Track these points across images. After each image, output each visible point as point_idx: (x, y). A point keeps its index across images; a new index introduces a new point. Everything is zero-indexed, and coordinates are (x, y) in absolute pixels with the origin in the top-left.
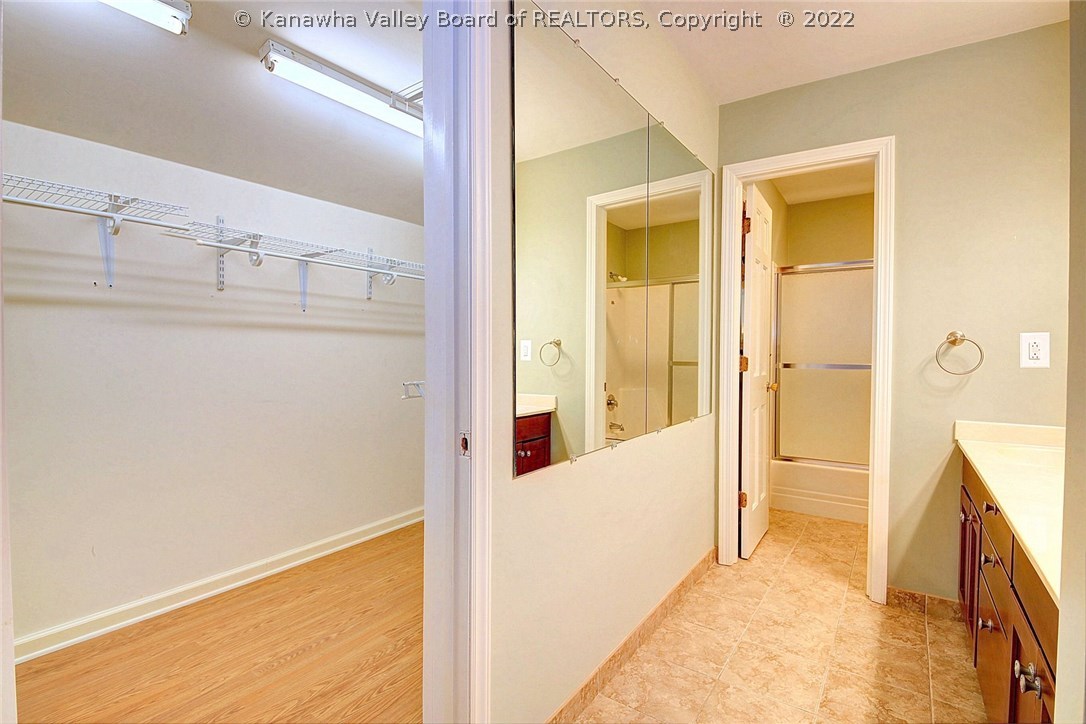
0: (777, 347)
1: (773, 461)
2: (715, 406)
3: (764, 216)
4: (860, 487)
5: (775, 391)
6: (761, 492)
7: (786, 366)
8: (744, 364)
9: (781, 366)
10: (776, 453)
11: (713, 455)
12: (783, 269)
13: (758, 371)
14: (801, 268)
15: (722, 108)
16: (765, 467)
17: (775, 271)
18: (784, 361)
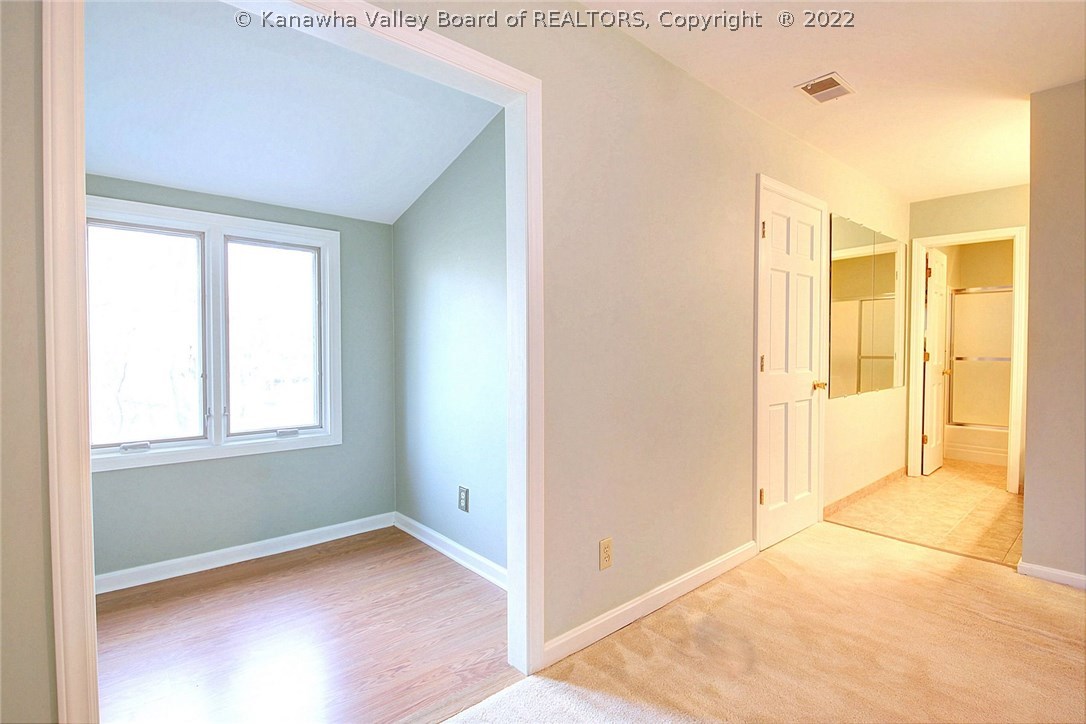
0: (951, 345)
1: (947, 426)
2: (907, 382)
3: (941, 265)
4: (1003, 441)
5: (949, 375)
6: (937, 440)
7: (958, 359)
8: (926, 357)
9: (954, 358)
10: (950, 421)
11: (905, 410)
12: (957, 290)
13: (937, 362)
14: (972, 290)
15: (911, 204)
16: (940, 431)
17: (949, 292)
18: (956, 355)
